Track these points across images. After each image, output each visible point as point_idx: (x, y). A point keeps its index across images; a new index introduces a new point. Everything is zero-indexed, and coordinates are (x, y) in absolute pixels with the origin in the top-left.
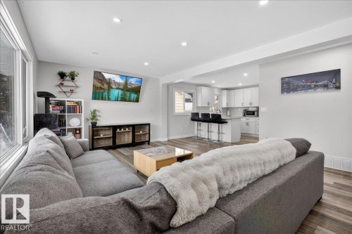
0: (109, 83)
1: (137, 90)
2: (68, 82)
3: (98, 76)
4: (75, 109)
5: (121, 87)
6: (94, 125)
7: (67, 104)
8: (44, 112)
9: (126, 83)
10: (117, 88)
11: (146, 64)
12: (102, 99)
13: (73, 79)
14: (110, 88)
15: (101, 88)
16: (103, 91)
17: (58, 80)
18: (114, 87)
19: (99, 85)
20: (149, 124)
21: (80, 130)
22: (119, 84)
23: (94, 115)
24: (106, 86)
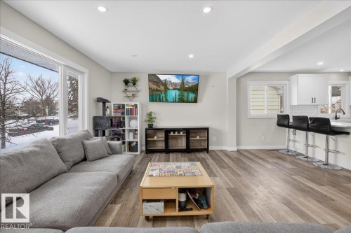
0: (165, 84)
1: (195, 89)
2: (131, 88)
3: (153, 79)
4: (132, 112)
5: (178, 87)
6: (151, 127)
7: (126, 107)
9: (183, 83)
10: (174, 89)
11: (191, 56)
12: (160, 101)
13: (134, 84)
14: (167, 89)
15: (157, 90)
16: (159, 93)
17: (123, 86)
18: (170, 88)
19: (155, 87)
22: (175, 84)
23: (150, 117)
24: (162, 88)
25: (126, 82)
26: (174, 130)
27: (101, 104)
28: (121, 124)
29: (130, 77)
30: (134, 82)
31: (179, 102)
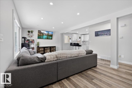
0: (43, 34)
1: (52, 36)
2: (30, 34)
3: (39, 32)
4: (33, 42)
6: (38, 47)
9: (48, 34)
12: (41, 39)
13: (32, 33)
14: (43, 35)
15: (40, 35)
17: (28, 33)
18: (44, 35)
19: (40, 34)
20: (55, 47)
21: (34, 48)
22: (46, 34)
23: (38, 44)
25: (29, 32)
26: (46, 47)
29: (30, 30)
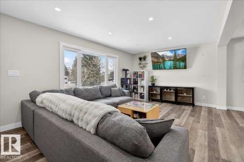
0: (163, 58)
1: (184, 59)
2: (143, 62)
3: (155, 55)
4: (142, 76)
5: (172, 59)
6: (153, 85)
7: (139, 73)
8: (124, 77)
9: (175, 55)
10: (169, 60)
13: (144, 60)
14: (164, 61)
15: (157, 62)
16: (159, 63)
17: (138, 62)
18: (167, 60)
19: (156, 60)
22: (170, 57)
23: (153, 79)
24: (161, 60)
25: (140, 59)
26: (167, 88)
27: (125, 72)
28: (136, 83)
29: (142, 56)
30: (145, 58)
31: (173, 69)
